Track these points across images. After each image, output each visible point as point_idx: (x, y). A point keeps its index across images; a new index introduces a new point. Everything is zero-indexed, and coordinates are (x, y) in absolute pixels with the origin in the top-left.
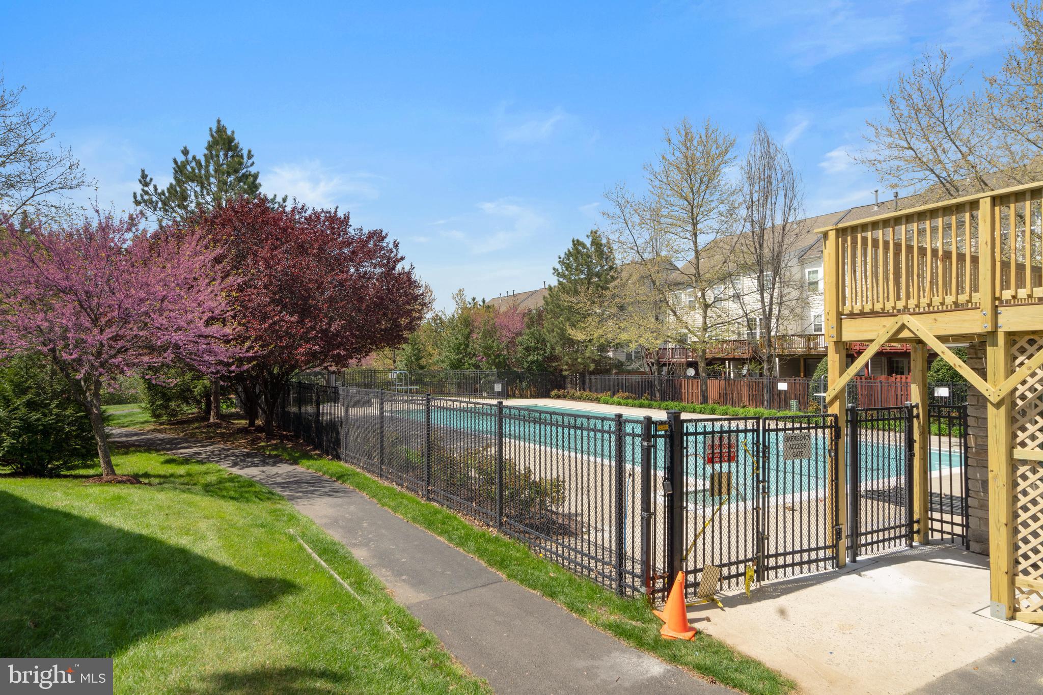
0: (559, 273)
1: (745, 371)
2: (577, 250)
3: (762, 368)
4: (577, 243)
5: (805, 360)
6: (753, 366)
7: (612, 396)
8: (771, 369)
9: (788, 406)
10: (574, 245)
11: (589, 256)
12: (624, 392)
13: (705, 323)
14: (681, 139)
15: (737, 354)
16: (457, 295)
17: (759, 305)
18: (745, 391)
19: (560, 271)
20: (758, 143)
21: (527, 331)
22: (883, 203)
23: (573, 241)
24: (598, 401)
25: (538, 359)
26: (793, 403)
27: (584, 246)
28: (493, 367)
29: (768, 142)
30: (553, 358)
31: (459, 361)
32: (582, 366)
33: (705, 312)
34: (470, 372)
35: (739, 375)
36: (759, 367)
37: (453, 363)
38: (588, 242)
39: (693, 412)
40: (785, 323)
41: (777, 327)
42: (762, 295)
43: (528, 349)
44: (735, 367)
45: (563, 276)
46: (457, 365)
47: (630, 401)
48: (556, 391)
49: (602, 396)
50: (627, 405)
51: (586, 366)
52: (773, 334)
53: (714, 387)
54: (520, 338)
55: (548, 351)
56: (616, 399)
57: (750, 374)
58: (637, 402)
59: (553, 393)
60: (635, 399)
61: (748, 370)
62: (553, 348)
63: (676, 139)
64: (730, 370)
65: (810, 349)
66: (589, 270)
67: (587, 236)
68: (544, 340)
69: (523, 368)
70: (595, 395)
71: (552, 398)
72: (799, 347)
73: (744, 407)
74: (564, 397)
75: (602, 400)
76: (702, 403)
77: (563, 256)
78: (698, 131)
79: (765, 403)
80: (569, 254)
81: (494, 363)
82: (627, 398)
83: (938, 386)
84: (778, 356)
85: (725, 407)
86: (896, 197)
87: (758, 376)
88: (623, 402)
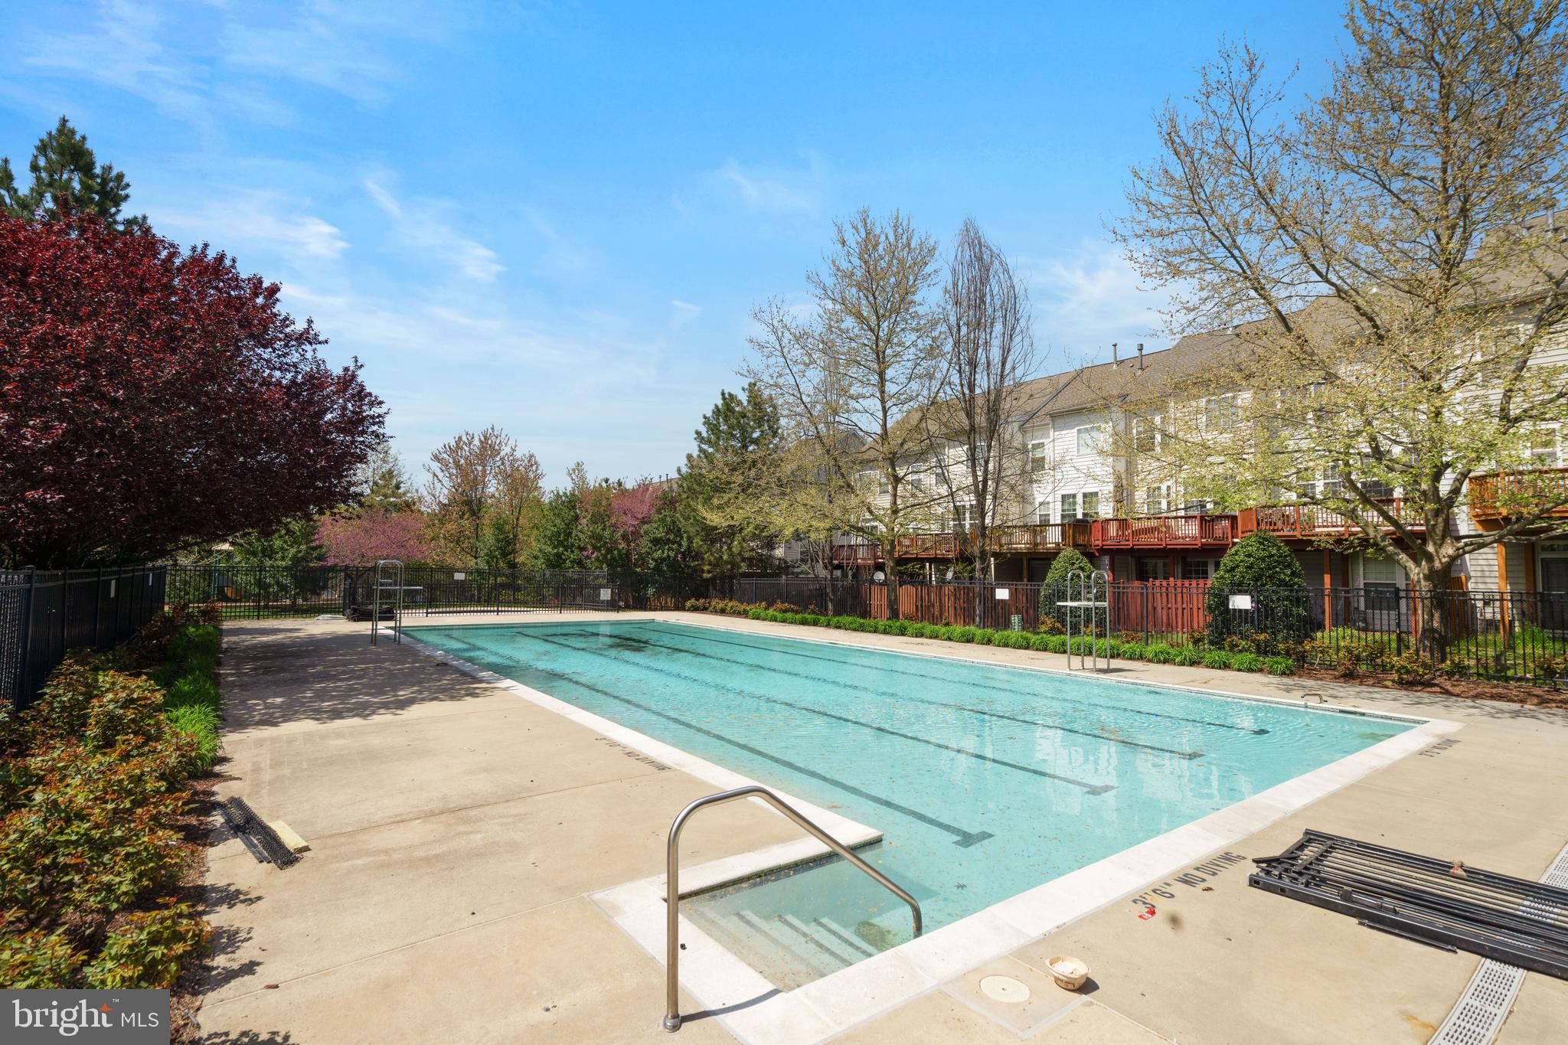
0: (703, 438)
1: (950, 575)
2: (728, 407)
3: (973, 570)
4: (729, 399)
5: (1029, 560)
6: (960, 567)
7: (767, 608)
8: (985, 570)
9: (1007, 625)
10: (724, 399)
11: (744, 416)
12: (782, 603)
13: (895, 503)
14: (860, 240)
15: (941, 552)
16: (574, 470)
17: (970, 480)
18: (949, 603)
19: (705, 434)
20: (966, 246)
21: (656, 517)
22: (1123, 361)
23: (723, 394)
24: (744, 614)
25: (669, 556)
26: (1015, 619)
27: (740, 403)
28: (604, 566)
29: (980, 244)
30: (691, 554)
31: (558, 556)
32: (729, 566)
33: (895, 489)
34: (573, 572)
35: (942, 581)
36: (969, 568)
37: (549, 560)
38: (743, 397)
39: (875, 632)
40: (1005, 504)
41: (994, 509)
42: (974, 466)
43: (656, 542)
44: (938, 570)
45: (709, 442)
46: (555, 562)
47: (789, 615)
48: (693, 600)
49: (752, 609)
50: (784, 621)
51: (734, 565)
52: (988, 521)
53: (907, 596)
54: (645, 527)
55: (685, 543)
56: (771, 612)
57: (956, 577)
58: (799, 617)
59: (688, 604)
60: (796, 612)
61: (955, 573)
62: (690, 540)
63: (852, 239)
64: (931, 572)
65: (1036, 545)
66: (742, 434)
67: (743, 389)
68: (679, 530)
69: (649, 568)
70: (742, 607)
71: (689, 610)
72: (1021, 542)
73: (947, 624)
74: (703, 609)
75: (750, 613)
76: (888, 619)
77: (709, 414)
78: (883, 227)
79: (978, 619)
80: (717, 411)
81: (605, 560)
82: (785, 611)
83: (1235, 594)
84: (995, 555)
85: (919, 625)
86: (1141, 350)
87: (967, 581)
88: (779, 615)
